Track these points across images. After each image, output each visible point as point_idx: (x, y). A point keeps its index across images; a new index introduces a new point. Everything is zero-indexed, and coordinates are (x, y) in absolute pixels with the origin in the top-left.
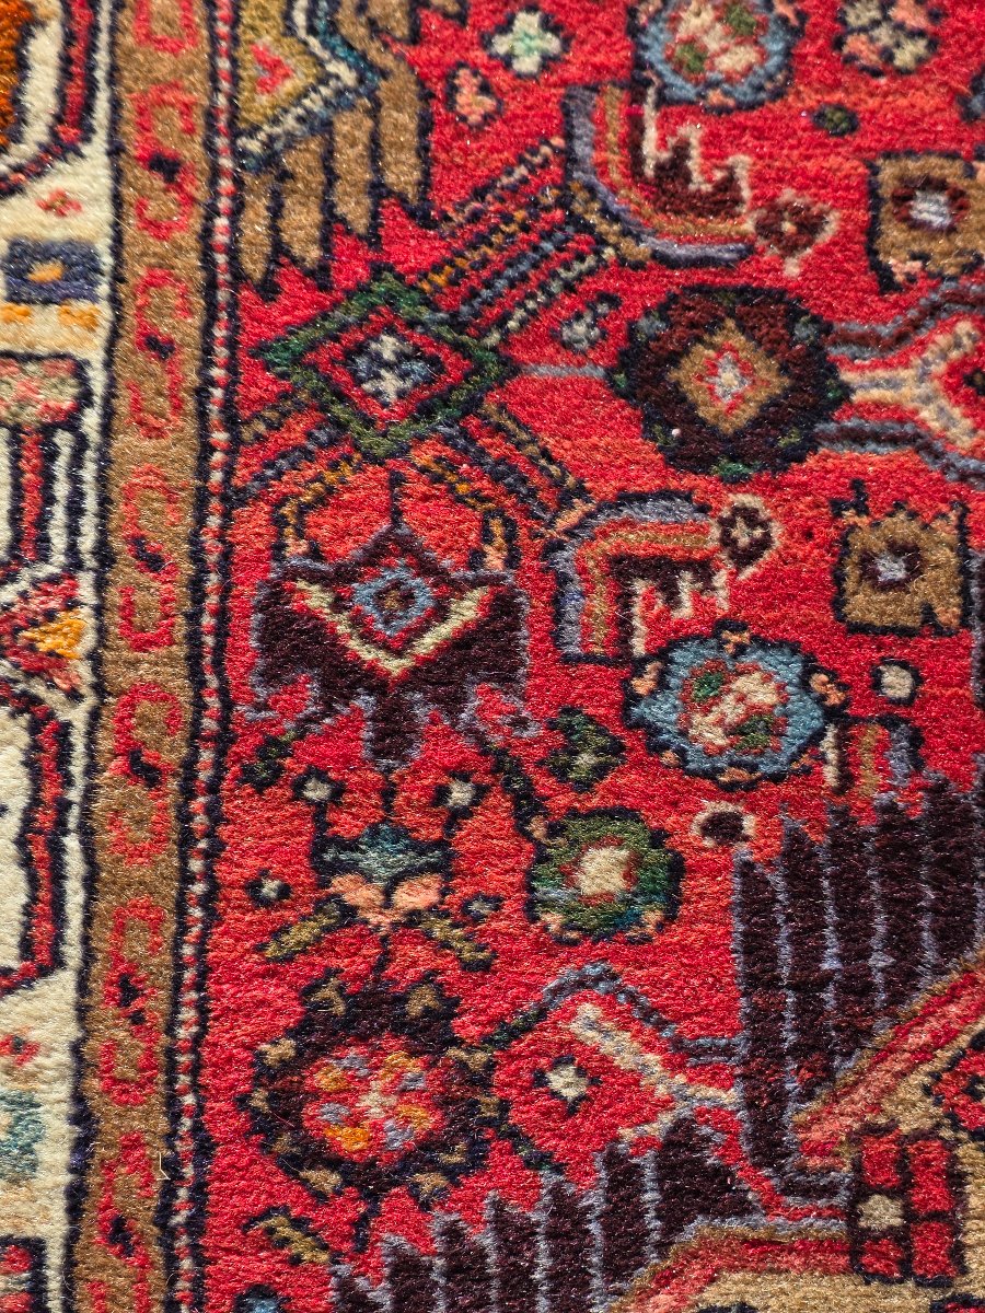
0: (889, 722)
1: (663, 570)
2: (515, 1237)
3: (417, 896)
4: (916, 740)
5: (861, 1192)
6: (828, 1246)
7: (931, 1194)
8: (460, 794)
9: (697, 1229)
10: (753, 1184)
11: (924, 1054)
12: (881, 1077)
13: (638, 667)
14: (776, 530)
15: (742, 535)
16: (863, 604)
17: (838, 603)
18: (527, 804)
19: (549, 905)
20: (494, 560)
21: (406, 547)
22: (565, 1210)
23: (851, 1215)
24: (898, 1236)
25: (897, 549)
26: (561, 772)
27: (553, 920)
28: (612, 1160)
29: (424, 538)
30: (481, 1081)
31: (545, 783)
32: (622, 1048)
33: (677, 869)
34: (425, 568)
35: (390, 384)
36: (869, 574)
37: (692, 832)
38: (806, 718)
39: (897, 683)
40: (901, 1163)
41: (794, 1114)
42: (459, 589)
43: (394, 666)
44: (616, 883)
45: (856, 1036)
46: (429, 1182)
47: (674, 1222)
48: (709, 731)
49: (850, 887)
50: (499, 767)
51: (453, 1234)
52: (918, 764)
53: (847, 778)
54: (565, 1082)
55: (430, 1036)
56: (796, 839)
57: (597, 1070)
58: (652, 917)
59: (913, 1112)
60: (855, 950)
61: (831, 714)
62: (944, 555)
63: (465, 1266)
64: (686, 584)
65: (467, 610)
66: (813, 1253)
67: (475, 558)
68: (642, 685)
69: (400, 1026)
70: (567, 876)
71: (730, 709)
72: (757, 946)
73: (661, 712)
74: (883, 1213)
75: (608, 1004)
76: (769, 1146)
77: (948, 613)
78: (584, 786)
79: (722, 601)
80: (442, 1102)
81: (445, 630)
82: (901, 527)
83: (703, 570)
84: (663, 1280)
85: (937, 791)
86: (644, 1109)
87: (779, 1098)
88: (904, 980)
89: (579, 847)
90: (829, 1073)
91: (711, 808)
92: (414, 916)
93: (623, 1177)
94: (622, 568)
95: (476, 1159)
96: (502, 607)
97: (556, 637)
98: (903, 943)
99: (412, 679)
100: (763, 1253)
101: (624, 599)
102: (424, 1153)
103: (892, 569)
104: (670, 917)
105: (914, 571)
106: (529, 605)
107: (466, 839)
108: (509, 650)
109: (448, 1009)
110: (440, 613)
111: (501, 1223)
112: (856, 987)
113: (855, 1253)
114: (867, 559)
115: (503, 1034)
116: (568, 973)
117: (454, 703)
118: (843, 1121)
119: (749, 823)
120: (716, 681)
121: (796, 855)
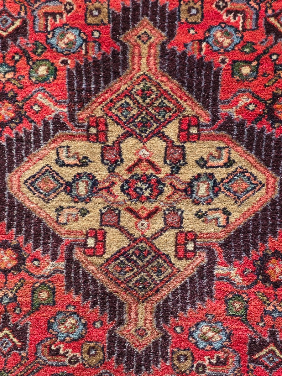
0: (95, 42)
1: (53, 15)
2: (28, 134)
3: (9, 76)
4: (100, 45)
5: (89, 127)
6: (83, 136)
7: (102, 127)
8: (17, 57)
9: (59, 133)
10: (70, 125)
11: (101, 103)
12: (93, 107)
13: (49, 33)
14: (75, 7)
15: (68, 7)
16: (90, 20)
17: (86, 19)
18: (29, 58)
19: (33, 77)
20: (23, 14)
21: (6, 12)
22: (37, 131)
23: (87, 131)
24: (96, 135)
25: (97, 9)
26: (35, 53)
27: (34, 79)
28: (44, 121)
29: (10, 10)
30: (21, 108)
31: (32, 55)
32: (46, 102)
33: (56, 70)
34: (10, 15)
36: (91, 14)
37: (58, 63)
38: (79, 41)
39: (96, 34)
40: (96, 122)
41: (77, 113)
42: (16, 19)
43: (4, 34)
44: (45, 73)
45: (88, 99)
46: (13, 125)
47: (55, 131)
48: (62, 45)
49: (88, 72)
50: (24, 52)
51: (17, 134)
52: (100, 49)
53: (87, 52)
54: (36, 108)
55: (12, 100)
56: (78, 64)
57: (42, 106)
58: (51, 79)
59: (99, 113)
60: (89, 84)
61: (85, 41)
62: (106, 10)
63: (19, 139)
64: (58, 17)
65: (18, 23)
66: (80, 137)
67: (19, 13)
68: (50, 36)
69: (7, 99)
70: (36, 72)
71: (66, 40)
72: (70, 84)
73: (53, 41)
74: (93, 131)
75: (43, 94)
76: (72, 119)
77: (106, 21)
78: (39, 55)
79: (64, 20)
80: (15, 112)
81: (13, 27)
82: (97, 5)
83: (61, 14)
84: (54, 141)
85: (103, 54)
86: (50, 112)
87: (74, 110)
88: (97, 90)
89: (38, 66)
90: (83, 106)
91: (62, 59)
92: (9, 80)
93: (46, 124)
94: (46, 14)
95: (21, 121)
96: (24, 22)
97: (34, 28)
98: (97, 83)
99: (8, 36)
100: (72, 137)
101: (47, 21)
102: (12, 120)
103: (95, 13)
104: (55, 79)
105: (100, 13)
106: (29, 22)
107: (18, 65)
108: (26, 30)
109: (16, 95)
110: (13, 24)
111: (25, 132)
112: (89, 91)
113: (88, 137)
114: (91, 11)
115: (25, 100)
116: (36, 89)
117: (15, 40)
118: (85, 115)
119: (69, 61)
120: (63, 35)
121: (78, 66)
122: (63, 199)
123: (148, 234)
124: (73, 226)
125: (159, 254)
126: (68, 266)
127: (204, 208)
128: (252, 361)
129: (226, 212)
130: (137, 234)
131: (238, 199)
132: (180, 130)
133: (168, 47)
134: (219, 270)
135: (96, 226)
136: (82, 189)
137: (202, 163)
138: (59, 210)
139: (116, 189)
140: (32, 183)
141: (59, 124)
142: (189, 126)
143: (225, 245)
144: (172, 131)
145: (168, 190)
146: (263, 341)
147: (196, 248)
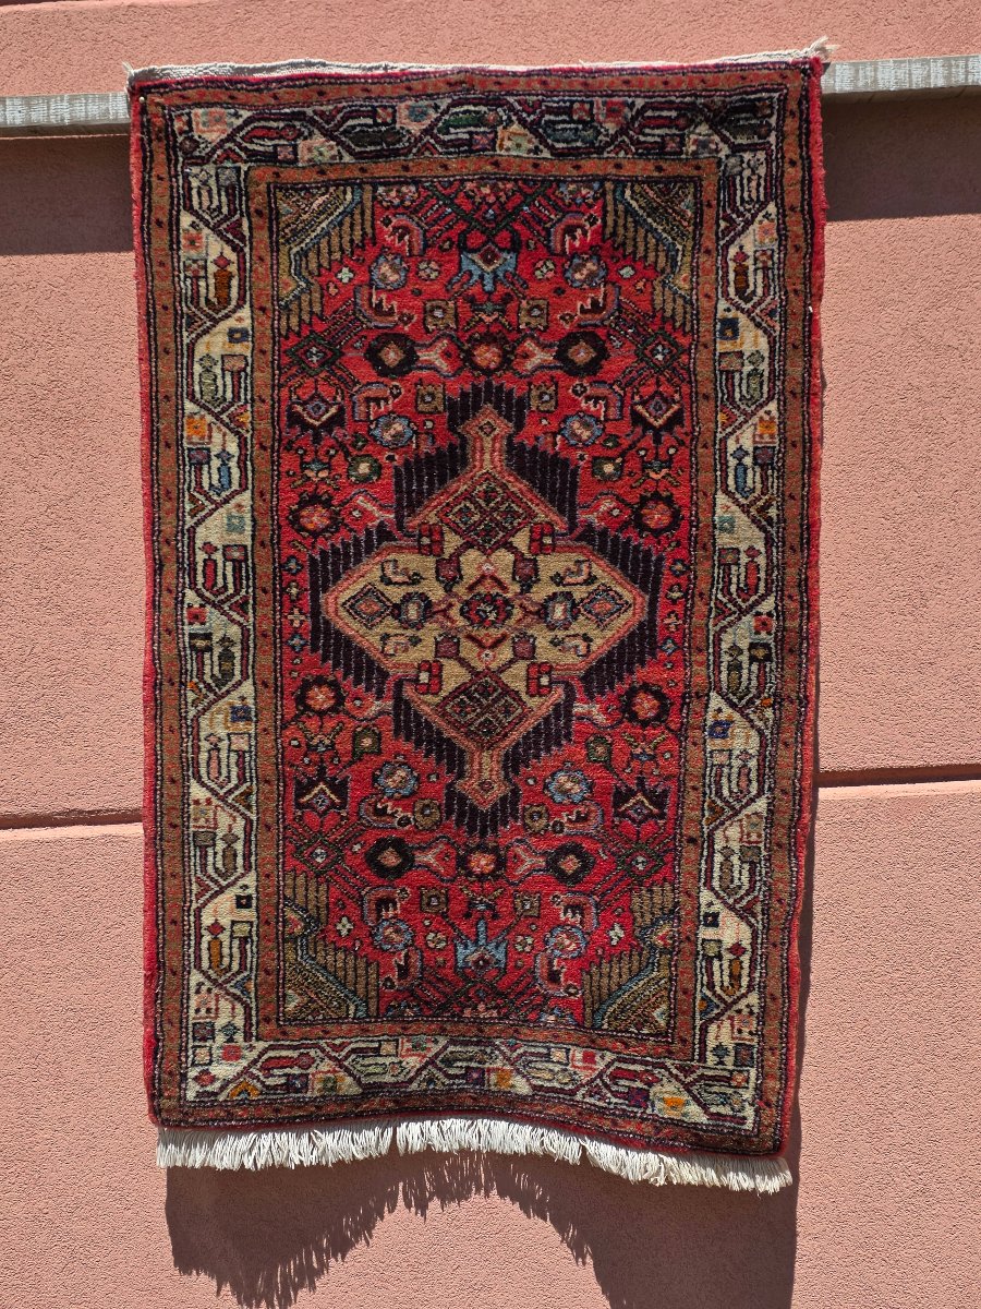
0: (427, 433)
1: (377, 400)
2: (346, 546)
3: (323, 474)
4: (433, 437)
5: (421, 536)
6: (413, 547)
7: (436, 537)
8: (332, 452)
9: (385, 544)
10: (398, 534)
11: (435, 507)
12: (426, 512)
13: (371, 422)
14: (403, 391)
15: (395, 392)
16: (422, 407)
17: (416, 406)
18: (347, 454)
19: (352, 476)
20: (339, 399)
21: (319, 396)
22: (357, 540)
23: (419, 541)
24: (429, 546)
25: (429, 394)
26: (354, 447)
27: (353, 479)
28: (367, 530)
29: (323, 394)
30: (338, 513)
31: (351, 449)
32: (369, 507)
33: (380, 467)
34: (324, 401)
35: (315, 359)
36: (423, 401)
37: (383, 460)
38: (409, 433)
39: (429, 424)
40: (430, 530)
41: (405, 520)
42: (331, 405)
43: (317, 423)
44: (367, 471)
45: (420, 503)
46: (327, 535)
47: (380, 543)
48: (387, 437)
49: (419, 471)
50: (341, 446)
51: (333, 545)
52: (434, 443)
53: (418, 446)
54: (356, 514)
55: (327, 504)
56: (407, 460)
57: (363, 511)
58: (375, 478)
59: (433, 519)
60: (420, 485)
61: (415, 432)
62: (441, 395)
63: (335, 551)
64: (382, 403)
65: (333, 410)
66: (410, 548)
67: (335, 398)
68: (372, 427)
69: (321, 502)
70: (356, 470)
71: (392, 432)
72: (398, 484)
73: (377, 432)
74: (426, 541)
75: (365, 497)
76: (400, 526)
77: (441, 408)
78: (360, 450)
79: (390, 407)
80: (330, 518)
81: (328, 415)
82: (430, 389)
83: (386, 400)
84: (378, 554)
85: (438, 449)
86: (373, 519)
87: (403, 516)
88: (430, 492)
89: (358, 463)
90: (414, 511)
91: (388, 454)
92: (323, 479)
93: (369, 533)
94: (368, 400)
95: (337, 531)
96: (341, 409)
97: (353, 416)
98: (431, 483)
99: (322, 426)
100: (400, 549)
101: (368, 407)
102: (326, 529)
103: (428, 399)
104: (379, 478)
105: (433, 399)
106: (348, 409)
107: (334, 461)
108: (343, 419)
109: (331, 498)
110: (327, 411)
111: (343, 543)
112: (420, 492)
113: (419, 549)
114: (423, 396)
115: (342, 504)
116: (357, 490)
117: (330, 432)
118: (417, 522)
119: (396, 457)
120: (389, 425)
121: (407, 463)
122: (390, 625)
123: (494, 666)
124: (402, 658)
125: (507, 691)
126: (396, 707)
127: (561, 634)
128: (617, 814)
129: (586, 638)
130: (480, 667)
131: (600, 622)
132: (532, 540)
133: (515, 440)
134: (579, 708)
135: (430, 657)
136: (413, 612)
137: (558, 579)
138: (385, 638)
139: (454, 612)
140: (352, 607)
141: (384, 533)
142: (542, 535)
143: (586, 679)
144: (521, 541)
145: (517, 613)
146: (630, 790)
147: (551, 682)
